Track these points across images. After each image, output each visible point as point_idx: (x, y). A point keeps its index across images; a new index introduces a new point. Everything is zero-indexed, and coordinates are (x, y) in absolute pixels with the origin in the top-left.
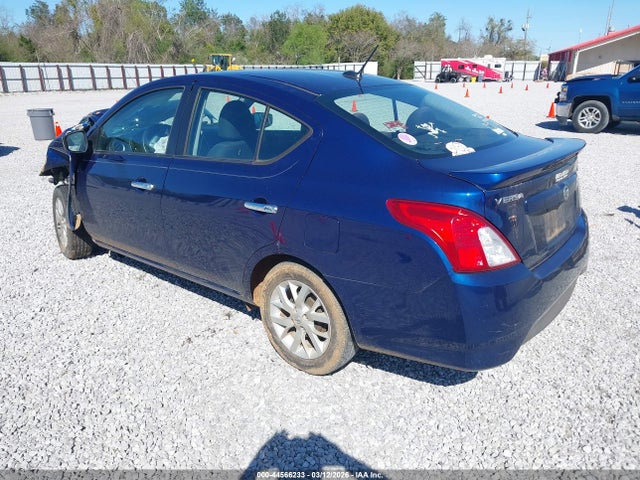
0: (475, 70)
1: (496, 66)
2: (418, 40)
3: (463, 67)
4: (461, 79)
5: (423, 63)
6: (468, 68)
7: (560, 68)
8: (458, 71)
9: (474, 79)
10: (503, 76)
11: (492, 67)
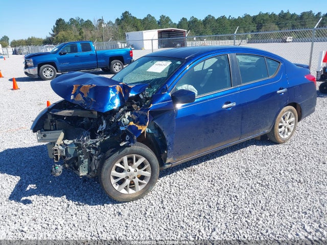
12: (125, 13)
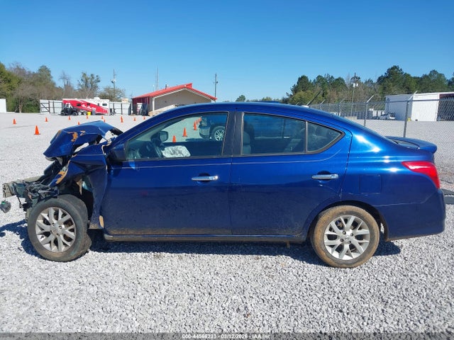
0: (89, 107)
1: (104, 105)
2: (33, 84)
3: (79, 105)
4: (80, 113)
5: (47, 101)
6: (83, 106)
7: (143, 107)
8: (78, 107)
9: (89, 113)
10: (109, 111)
11: (101, 105)
12: (392, 68)
